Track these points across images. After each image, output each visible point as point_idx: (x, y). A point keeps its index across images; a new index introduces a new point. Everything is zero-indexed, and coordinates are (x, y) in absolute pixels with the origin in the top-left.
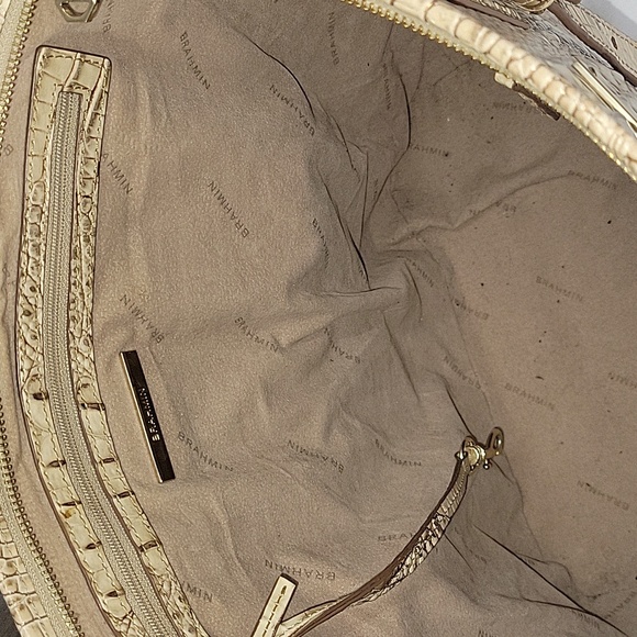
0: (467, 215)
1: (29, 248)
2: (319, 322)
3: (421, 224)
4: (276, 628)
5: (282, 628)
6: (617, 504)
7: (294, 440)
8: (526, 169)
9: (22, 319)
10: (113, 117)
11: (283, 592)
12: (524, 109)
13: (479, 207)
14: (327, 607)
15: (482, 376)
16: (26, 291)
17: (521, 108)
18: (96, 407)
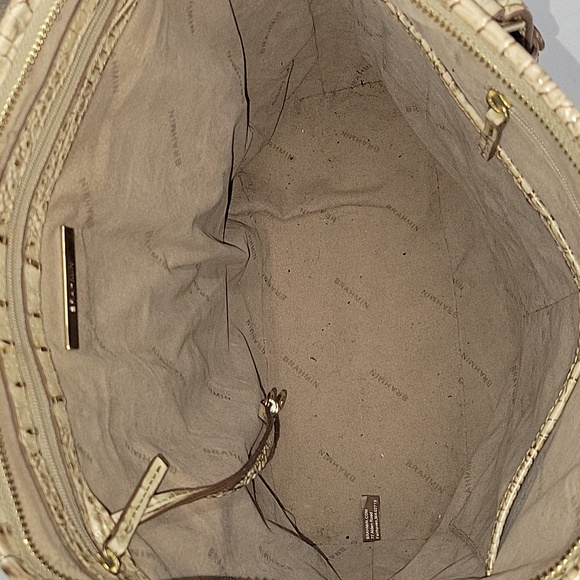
0: (297, 212)
1: (38, 107)
2: (198, 256)
3: (259, 206)
4: (150, 499)
5: (153, 501)
6: (347, 475)
7: (157, 348)
8: (355, 192)
9: (12, 166)
10: (131, 24)
11: (158, 470)
12: (367, 146)
13: (310, 209)
14: (189, 493)
15: (269, 345)
16: (23, 144)
17: (364, 143)
18: (36, 265)
